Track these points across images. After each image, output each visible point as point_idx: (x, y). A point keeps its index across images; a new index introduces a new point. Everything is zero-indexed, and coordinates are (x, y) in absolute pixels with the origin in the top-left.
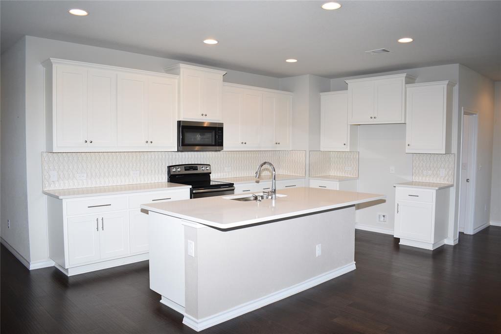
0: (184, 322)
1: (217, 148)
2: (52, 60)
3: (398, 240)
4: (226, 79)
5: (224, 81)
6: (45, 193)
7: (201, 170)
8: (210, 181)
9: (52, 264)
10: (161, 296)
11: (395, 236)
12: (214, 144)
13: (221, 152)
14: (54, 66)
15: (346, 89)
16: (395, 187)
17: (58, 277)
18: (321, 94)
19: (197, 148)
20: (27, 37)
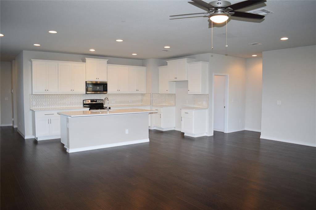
0: (67, 151)
1: (105, 92)
2: (32, 60)
3: (183, 133)
4: (108, 63)
5: (107, 63)
6: (31, 110)
7: (98, 102)
8: (103, 106)
9: (33, 137)
10: (64, 145)
11: (182, 132)
12: (102, 90)
13: (107, 94)
14: (33, 62)
15: (167, 65)
16: (181, 109)
17: (35, 142)
18: (159, 67)
19: (99, 92)
20: (24, 51)
